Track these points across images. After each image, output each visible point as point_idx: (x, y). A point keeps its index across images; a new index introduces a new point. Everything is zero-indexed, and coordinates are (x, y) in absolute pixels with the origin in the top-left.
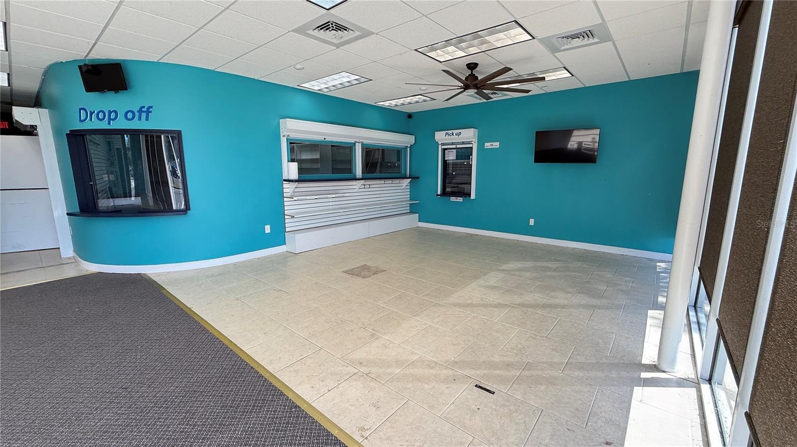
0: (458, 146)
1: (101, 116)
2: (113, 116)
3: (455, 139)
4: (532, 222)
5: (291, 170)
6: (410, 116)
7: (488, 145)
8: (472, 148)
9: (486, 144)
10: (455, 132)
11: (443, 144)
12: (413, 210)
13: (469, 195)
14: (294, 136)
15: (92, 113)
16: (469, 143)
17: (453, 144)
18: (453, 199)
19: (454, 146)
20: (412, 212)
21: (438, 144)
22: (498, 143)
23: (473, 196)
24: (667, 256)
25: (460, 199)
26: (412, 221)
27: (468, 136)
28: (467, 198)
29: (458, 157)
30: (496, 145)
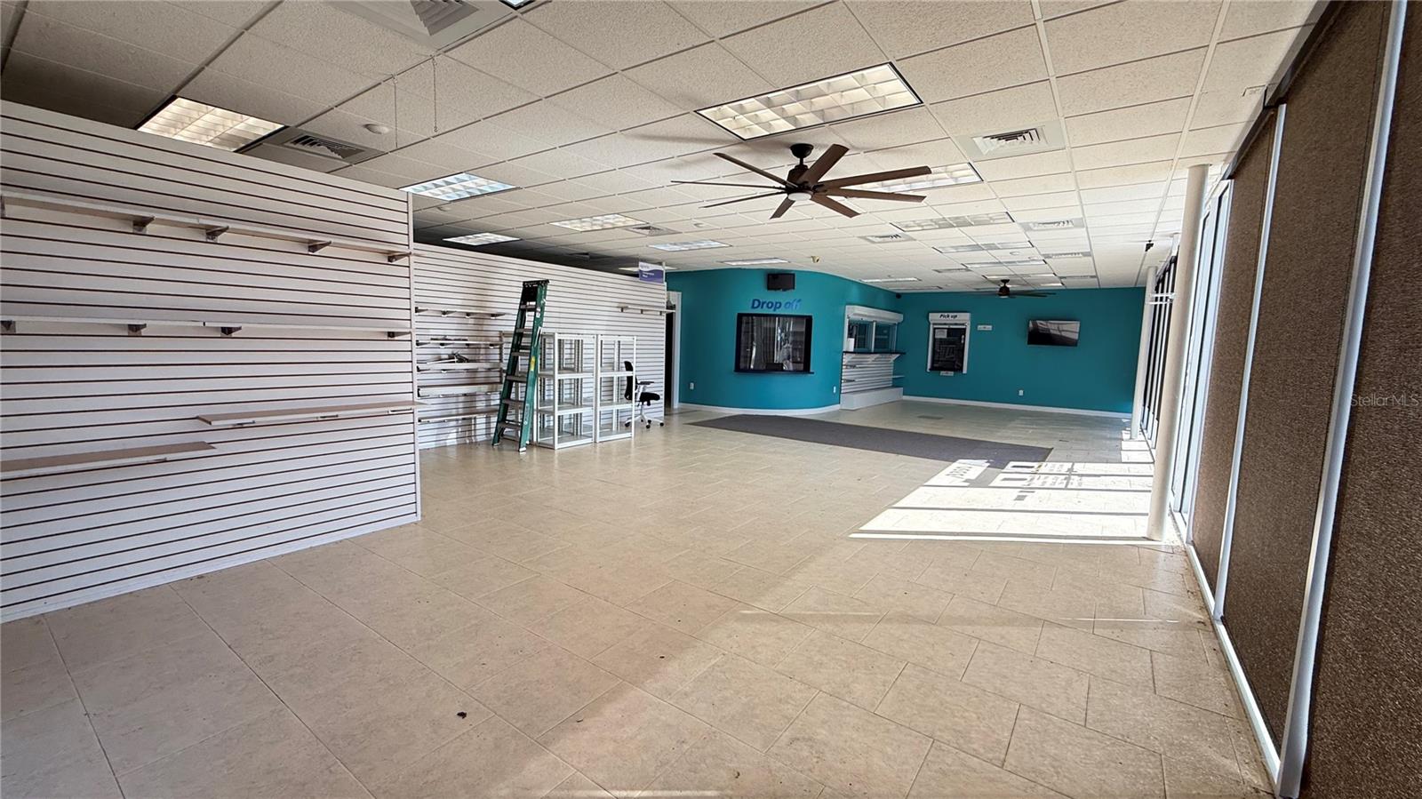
0: (951, 327)
1: (770, 305)
2: (778, 305)
3: (950, 320)
4: (1021, 393)
5: (850, 344)
6: (899, 296)
7: (980, 327)
8: (965, 329)
9: (979, 327)
10: (951, 314)
11: (934, 324)
12: (896, 384)
13: (961, 369)
14: (852, 317)
15: (763, 303)
16: (963, 324)
17: (945, 324)
18: (943, 373)
19: (947, 327)
20: (894, 386)
21: (930, 323)
22: (990, 327)
23: (965, 371)
24: (1129, 415)
25: (951, 374)
26: (896, 394)
27: (964, 319)
28: (959, 374)
29: (948, 335)
30: (989, 327)
